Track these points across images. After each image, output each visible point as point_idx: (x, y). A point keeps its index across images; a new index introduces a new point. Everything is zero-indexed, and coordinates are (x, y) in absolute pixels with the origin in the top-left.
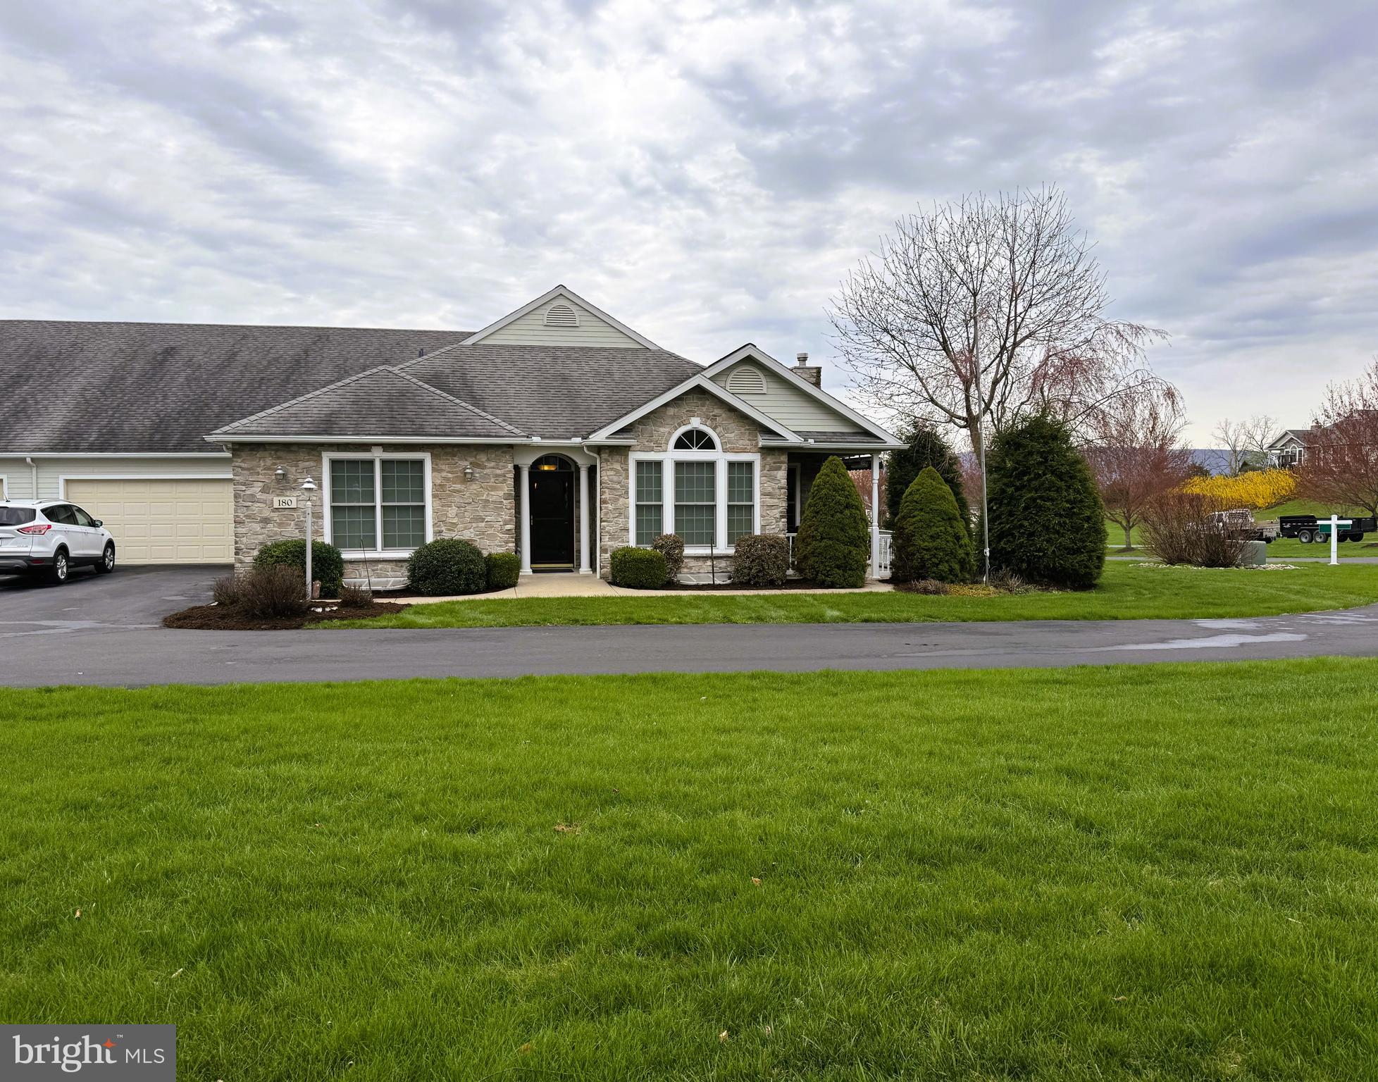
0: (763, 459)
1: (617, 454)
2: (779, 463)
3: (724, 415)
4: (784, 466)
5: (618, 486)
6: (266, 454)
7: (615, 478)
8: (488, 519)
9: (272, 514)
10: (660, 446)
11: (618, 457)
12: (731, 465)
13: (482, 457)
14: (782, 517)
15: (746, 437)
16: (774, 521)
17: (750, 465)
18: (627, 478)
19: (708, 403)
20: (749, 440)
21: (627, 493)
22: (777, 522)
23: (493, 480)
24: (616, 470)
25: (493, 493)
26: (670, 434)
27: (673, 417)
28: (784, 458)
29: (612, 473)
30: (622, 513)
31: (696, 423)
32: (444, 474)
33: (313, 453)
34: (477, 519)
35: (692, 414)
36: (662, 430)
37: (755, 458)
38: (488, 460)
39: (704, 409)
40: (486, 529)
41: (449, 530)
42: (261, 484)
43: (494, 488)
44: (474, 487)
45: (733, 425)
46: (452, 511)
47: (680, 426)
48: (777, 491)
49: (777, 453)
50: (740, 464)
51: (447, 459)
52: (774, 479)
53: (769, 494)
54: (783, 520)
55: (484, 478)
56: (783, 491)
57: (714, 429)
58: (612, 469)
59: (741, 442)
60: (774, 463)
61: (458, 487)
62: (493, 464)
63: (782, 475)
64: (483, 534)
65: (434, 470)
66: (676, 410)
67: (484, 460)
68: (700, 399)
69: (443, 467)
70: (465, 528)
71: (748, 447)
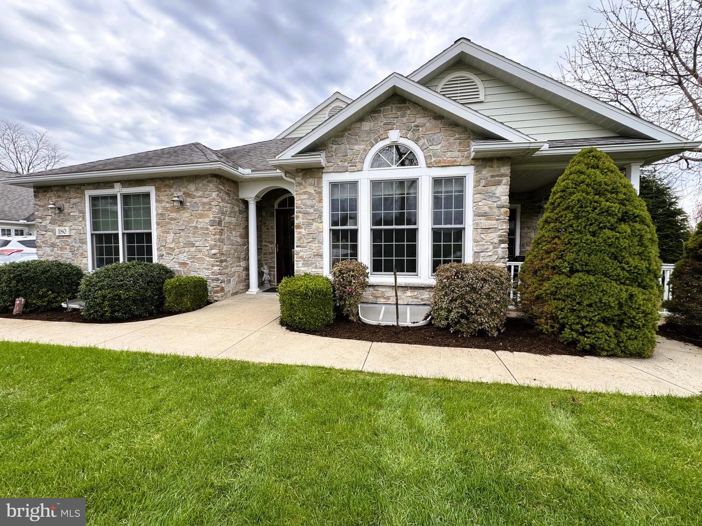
0: (477, 172)
1: (311, 177)
2: (498, 176)
3: (428, 124)
4: (506, 180)
5: (312, 211)
6: (51, 194)
7: (309, 202)
8: (197, 244)
9: (57, 241)
10: (355, 165)
11: (311, 180)
12: (437, 181)
13: (192, 188)
14: (502, 242)
15: (456, 147)
16: (491, 247)
17: (460, 180)
18: (321, 201)
19: (408, 112)
20: (459, 151)
21: (320, 217)
22: (494, 248)
23: (201, 208)
24: (310, 194)
25: (200, 220)
26: (366, 151)
27: (369, 133)
28: (506, 170)
29: (305, 197)
30: (315, 237)
31: (394, 136)
32: (163, 204)
33: (78, 191)
34: (188, 244)
35: (389, 126)
36: (356, 147)
37: (469, 172)
38: (197, 190)
39: (405, 120)
40: (197, 253)
41: (168, 254)
42: (50, 217)
43: (202, 216)
44: (186, 215)
45: (439, 135)
46: (170, 237)
47: (377, 142)
48: (496, 210)
49: (495, 164)
50: (449, 180)
51: (165, 191)
52: (492, 195)
53: (485, 215)
54: (503, 245)
55: (193, 206)
56: (503, 210)
57: (416, 141)
58: (305, 193)
59: (449, 154)
60: (492, 176)
61: (174, 215)
62: (200, 193)
63: (502, 191)
64: (194, 258)
65: (157, 201)
66: (372, 124)
67: (193, 190)
68: (400, 109)
69: (163, 198)
70: (180, 253)
71: (459, 160)
